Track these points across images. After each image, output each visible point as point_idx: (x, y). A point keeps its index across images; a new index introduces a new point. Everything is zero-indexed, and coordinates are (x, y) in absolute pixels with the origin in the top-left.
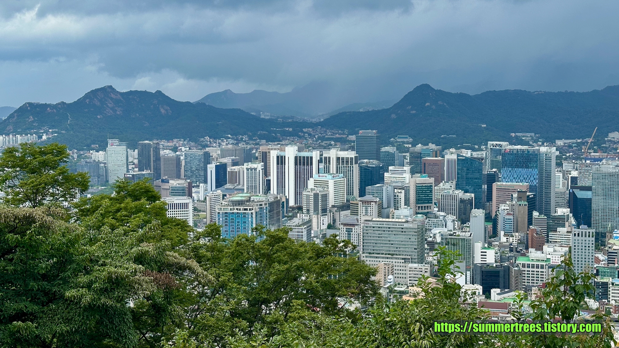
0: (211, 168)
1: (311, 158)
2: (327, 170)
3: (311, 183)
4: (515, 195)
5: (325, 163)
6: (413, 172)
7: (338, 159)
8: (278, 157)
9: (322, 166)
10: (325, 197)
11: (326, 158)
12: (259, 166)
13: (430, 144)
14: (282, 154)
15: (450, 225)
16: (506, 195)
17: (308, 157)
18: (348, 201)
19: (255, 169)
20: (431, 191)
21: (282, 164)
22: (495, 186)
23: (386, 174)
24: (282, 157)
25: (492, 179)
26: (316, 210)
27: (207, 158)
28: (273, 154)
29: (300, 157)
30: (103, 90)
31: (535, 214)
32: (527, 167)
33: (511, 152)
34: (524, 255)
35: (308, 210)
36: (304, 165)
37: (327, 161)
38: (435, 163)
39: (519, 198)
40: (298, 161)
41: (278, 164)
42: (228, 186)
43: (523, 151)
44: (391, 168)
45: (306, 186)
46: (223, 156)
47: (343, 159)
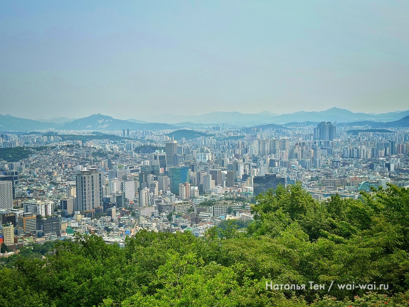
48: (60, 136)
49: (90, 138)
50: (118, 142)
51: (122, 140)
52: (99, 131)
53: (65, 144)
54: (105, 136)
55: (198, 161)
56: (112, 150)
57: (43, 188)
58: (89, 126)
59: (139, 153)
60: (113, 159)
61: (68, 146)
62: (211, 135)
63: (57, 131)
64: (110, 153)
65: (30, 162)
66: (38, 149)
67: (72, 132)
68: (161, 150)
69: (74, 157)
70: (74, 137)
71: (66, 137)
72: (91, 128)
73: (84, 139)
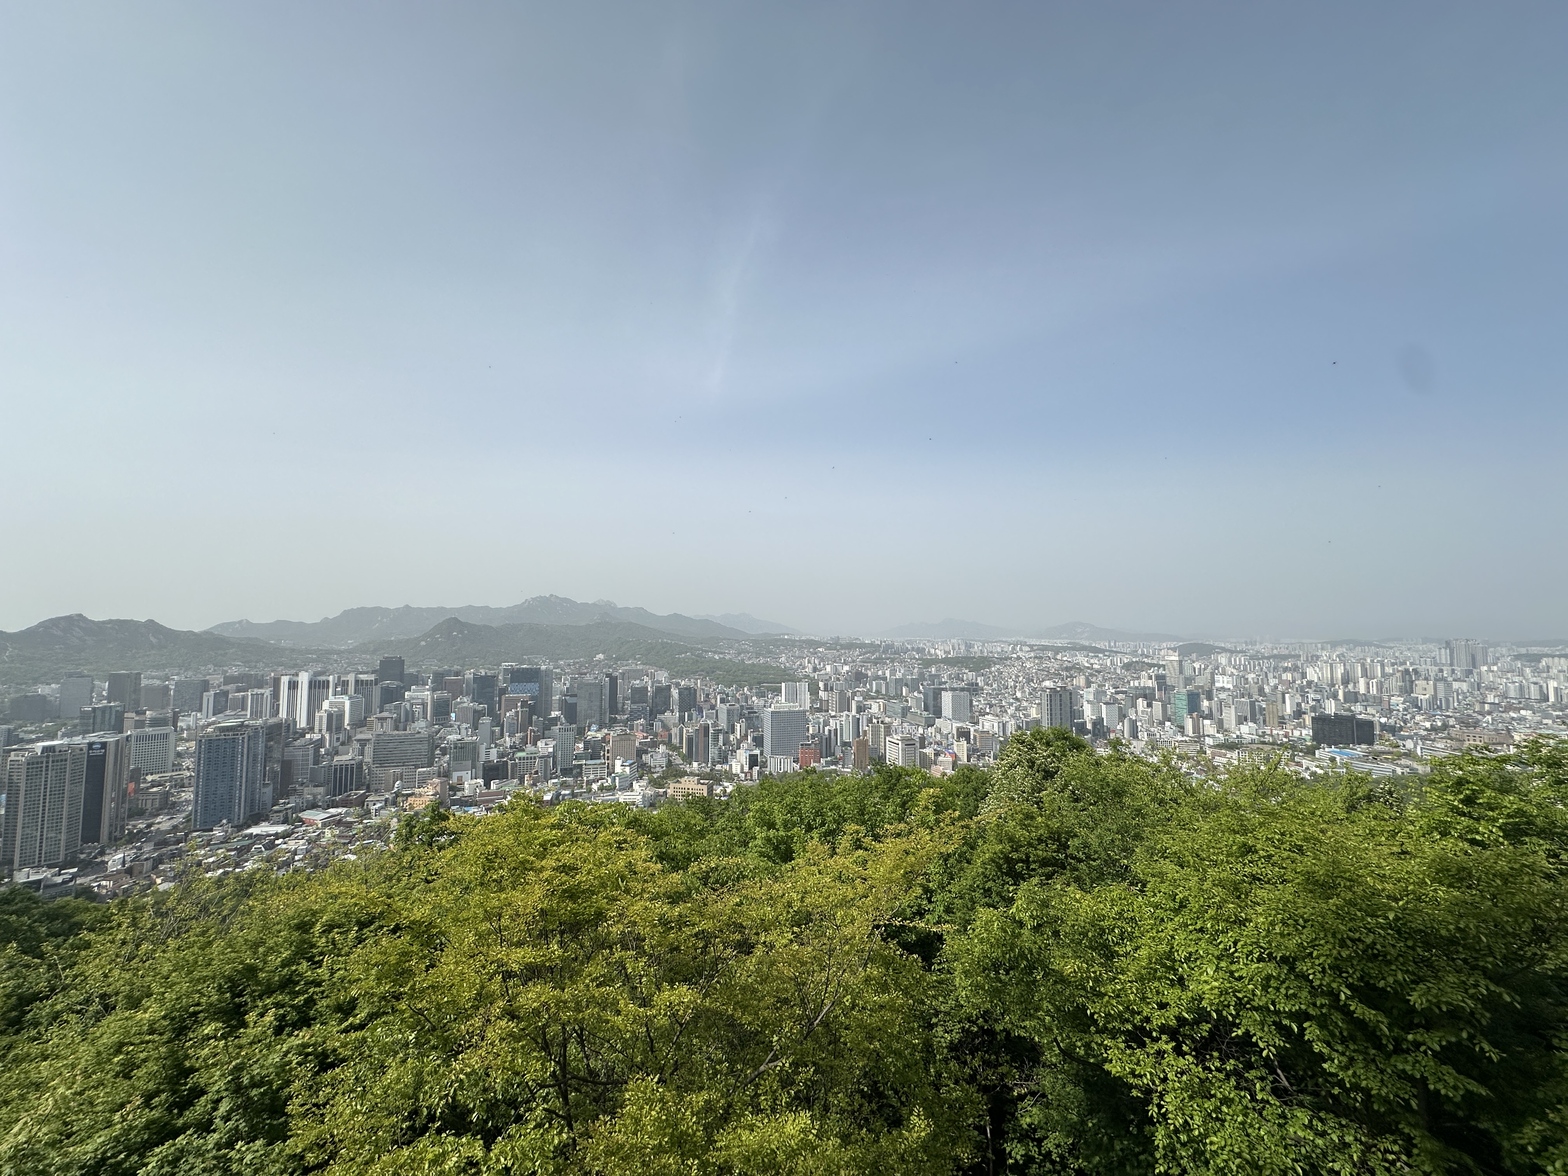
0: (209, 697)
1: (328, 682)
2: (344, 692)
3: (326, 705)
4: (519, 704)
5: (343, 686)
6: (434, 690)
7: (357, 682)
8: (290, 682)
9: (339, 689)
10: (341, 716)
11: (344, 681)
12: (267, 692)
13: (455, 667)
14: (295, 679)
15: (463, 732)
16: (512, 704)
17: (324, 682)
18: (365, 718)
19: (263, 695)
20: (448, 705)
21: (294, 688)
22: (503, 697)
23: (406, 693)
24: (294, 682)
25: (503, 691)
26: (329, 729)
27: (205, 686)
28: (285, 680)
29: (315, 681)
30: (69, 619)
31: (535, 717)
32: (531, 682)
33: (518, 670)
34: (523, 750)
35: (320, 730)
36: (319, 688)
37: (345, 684)
38: (455, 682)
39: (522, 707)
40: (313, 685)
41: (289, 688)
42: (228, 712)
43: (527, 669)
44: (413, 687)
45: (320, 708)
46: (226, 683)
47: (362, 681)
48: (1029, 646)
49: (1064, 649)
50: (1101, 655)
51: (1107, 653)
52: (1077, 641)
53: (1032, 654)
54: (1083, 648)
55: (1217, 685)
56: (1092, 664)
57: (1004, 703)
58: (1065, 635)
59: (1127, 670)
60: (1091, 675)
61: (1036, 657)
62: (1241, 652)
63: (1026, 640)
64: (1088, 668)
65: (991, 673)
66: (1001, 659)
67: (1045, 642)
68: (1159, 668)
70: (1045, 648)
71: (1035, 648)
72: (1066, 638)
73: (1057, 650)
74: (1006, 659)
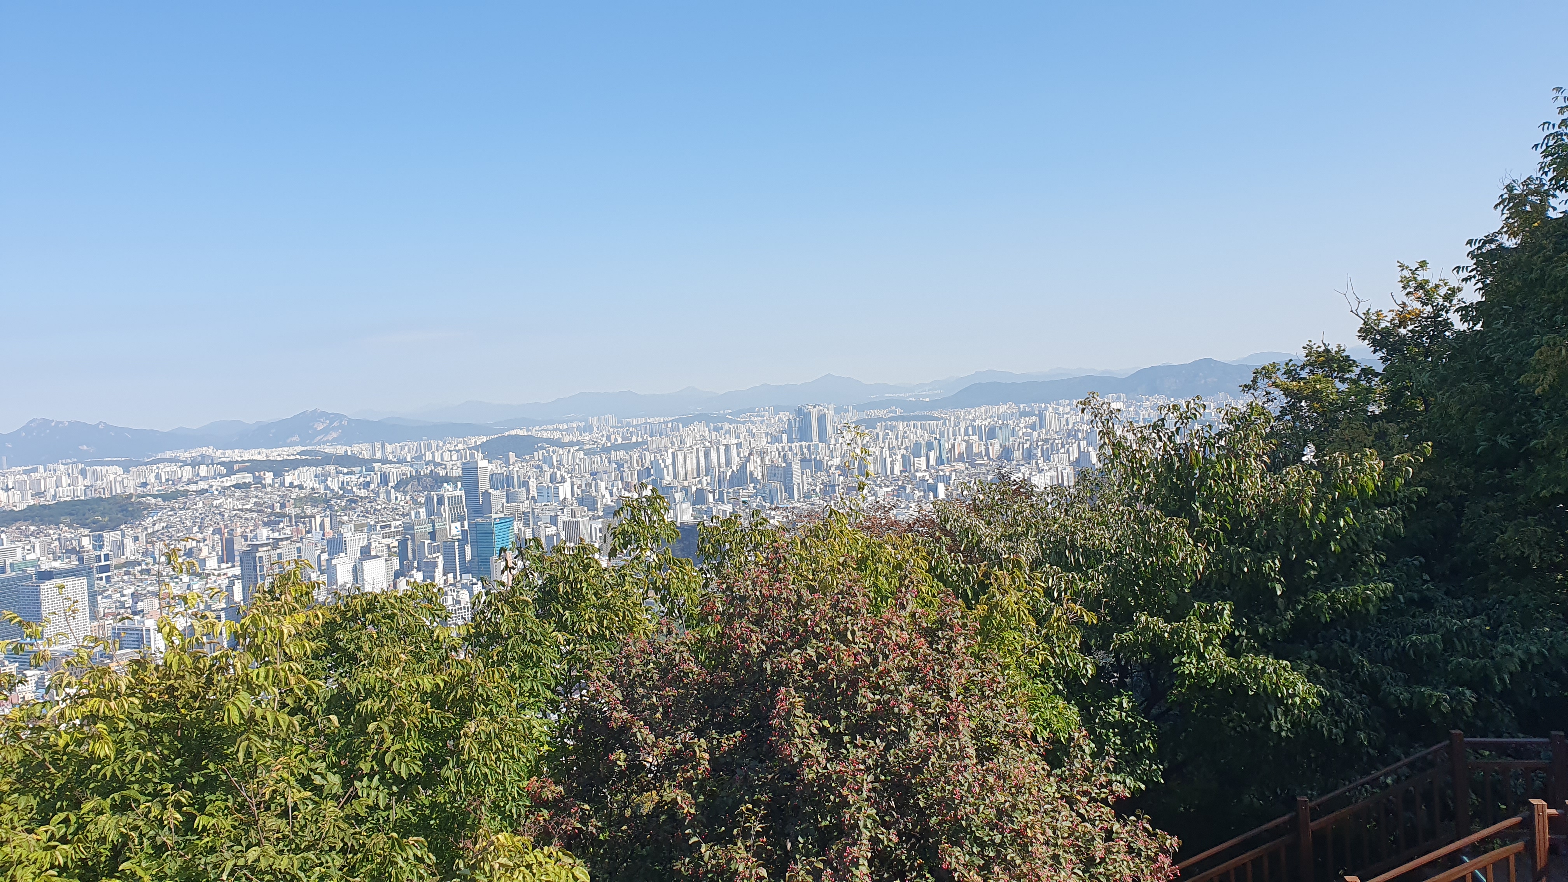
48: (222, 464)
50: (357, 469)
51: (369, 465)
53: (230, 481)
54: (330, 459)
58: (294, 439)
59: (405, 493)
61: (237, 486)
63: (218, 453)
64: (337, 495)
65: (144, 528)
66: (166, 497)
68: (454, 483)
69: (250, 510)
70: (253, 467)
71: (236, 467)
72: (296, 444)
73: (279, 468)
74: (175, 495)
